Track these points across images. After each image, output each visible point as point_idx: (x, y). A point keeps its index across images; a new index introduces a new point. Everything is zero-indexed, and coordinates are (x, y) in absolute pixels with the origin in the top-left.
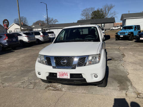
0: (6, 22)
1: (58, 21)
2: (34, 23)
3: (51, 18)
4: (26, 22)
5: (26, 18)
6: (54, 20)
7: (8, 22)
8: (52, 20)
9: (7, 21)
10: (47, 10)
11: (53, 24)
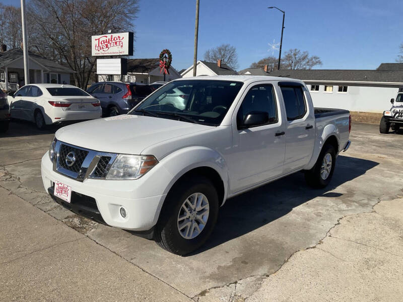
0: (166, 57)
1: (320, 63)
2: (254, 64)
3: (302, 52)
4: (234, 59)
5: (234, 50)
6: (310, 57)
7: (170, 58)
8: (304, 59)
9: (169, 53)
10: (283, 28)
11: (305, 70)
